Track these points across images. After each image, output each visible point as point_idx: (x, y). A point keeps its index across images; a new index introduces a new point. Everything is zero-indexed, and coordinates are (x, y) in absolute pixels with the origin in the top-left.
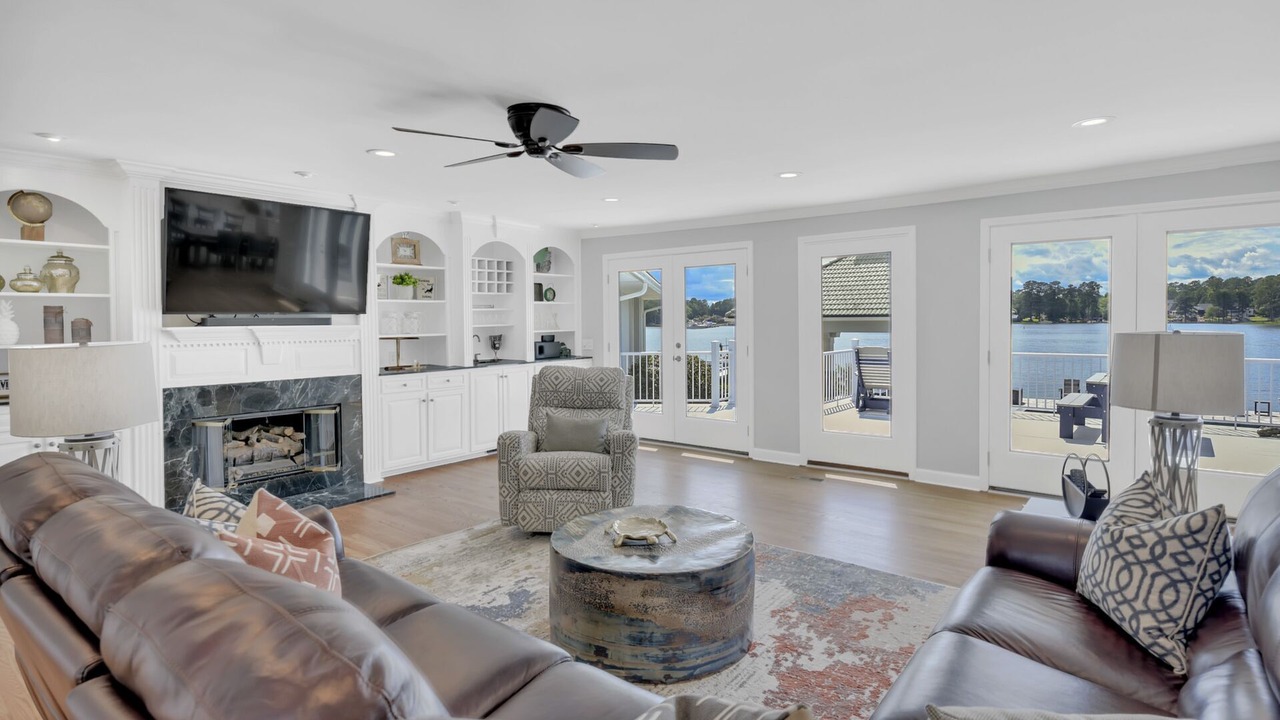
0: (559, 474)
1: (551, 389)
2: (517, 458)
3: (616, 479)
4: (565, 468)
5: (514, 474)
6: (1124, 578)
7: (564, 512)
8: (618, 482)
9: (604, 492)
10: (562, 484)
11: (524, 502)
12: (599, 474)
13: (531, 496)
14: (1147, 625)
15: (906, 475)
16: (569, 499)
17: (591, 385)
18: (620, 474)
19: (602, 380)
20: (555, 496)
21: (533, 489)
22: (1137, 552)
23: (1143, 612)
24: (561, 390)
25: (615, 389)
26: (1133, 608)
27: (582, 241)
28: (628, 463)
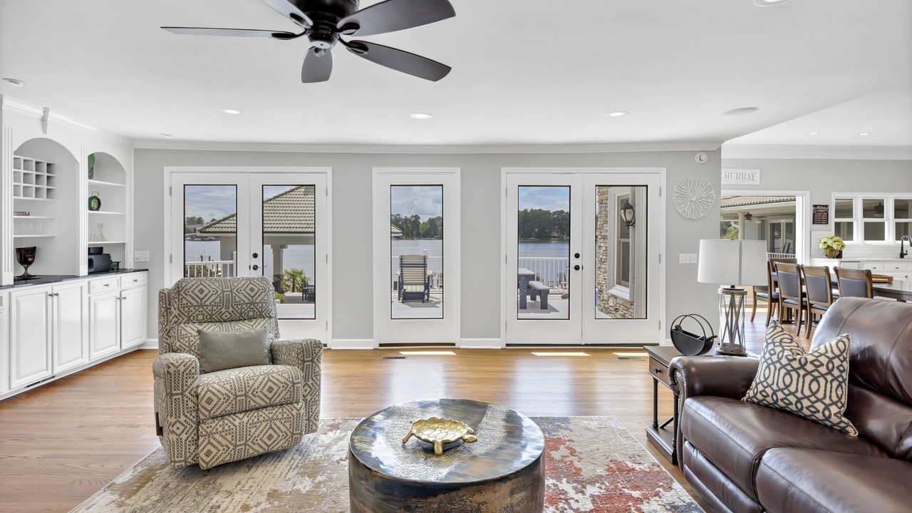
0: (250, 394)
1: (195, 303)
2: (194, 385)
3: (306, 387)
4: (256, 386)
5: (191, 404)
6: (814, 386)
7: (257, 434)
8: (309, 390)
9: (297, 402)
10: (252, 404)
11: (209, 434)
12: (293, 386)
13: (218, 425)
14: (835, 412)
15: (454, 344)
16: (261, 419)
17: (241, 296)
18: (311, 381)
19: (252, 290)
20: (245, 419)
21: (217, 417)
22: (820, 369)
23: (830, 405)
24: (207, 303)
25: (266, 298)
26: (824, 404)
27: (136, 150)
28: (317, 370)
